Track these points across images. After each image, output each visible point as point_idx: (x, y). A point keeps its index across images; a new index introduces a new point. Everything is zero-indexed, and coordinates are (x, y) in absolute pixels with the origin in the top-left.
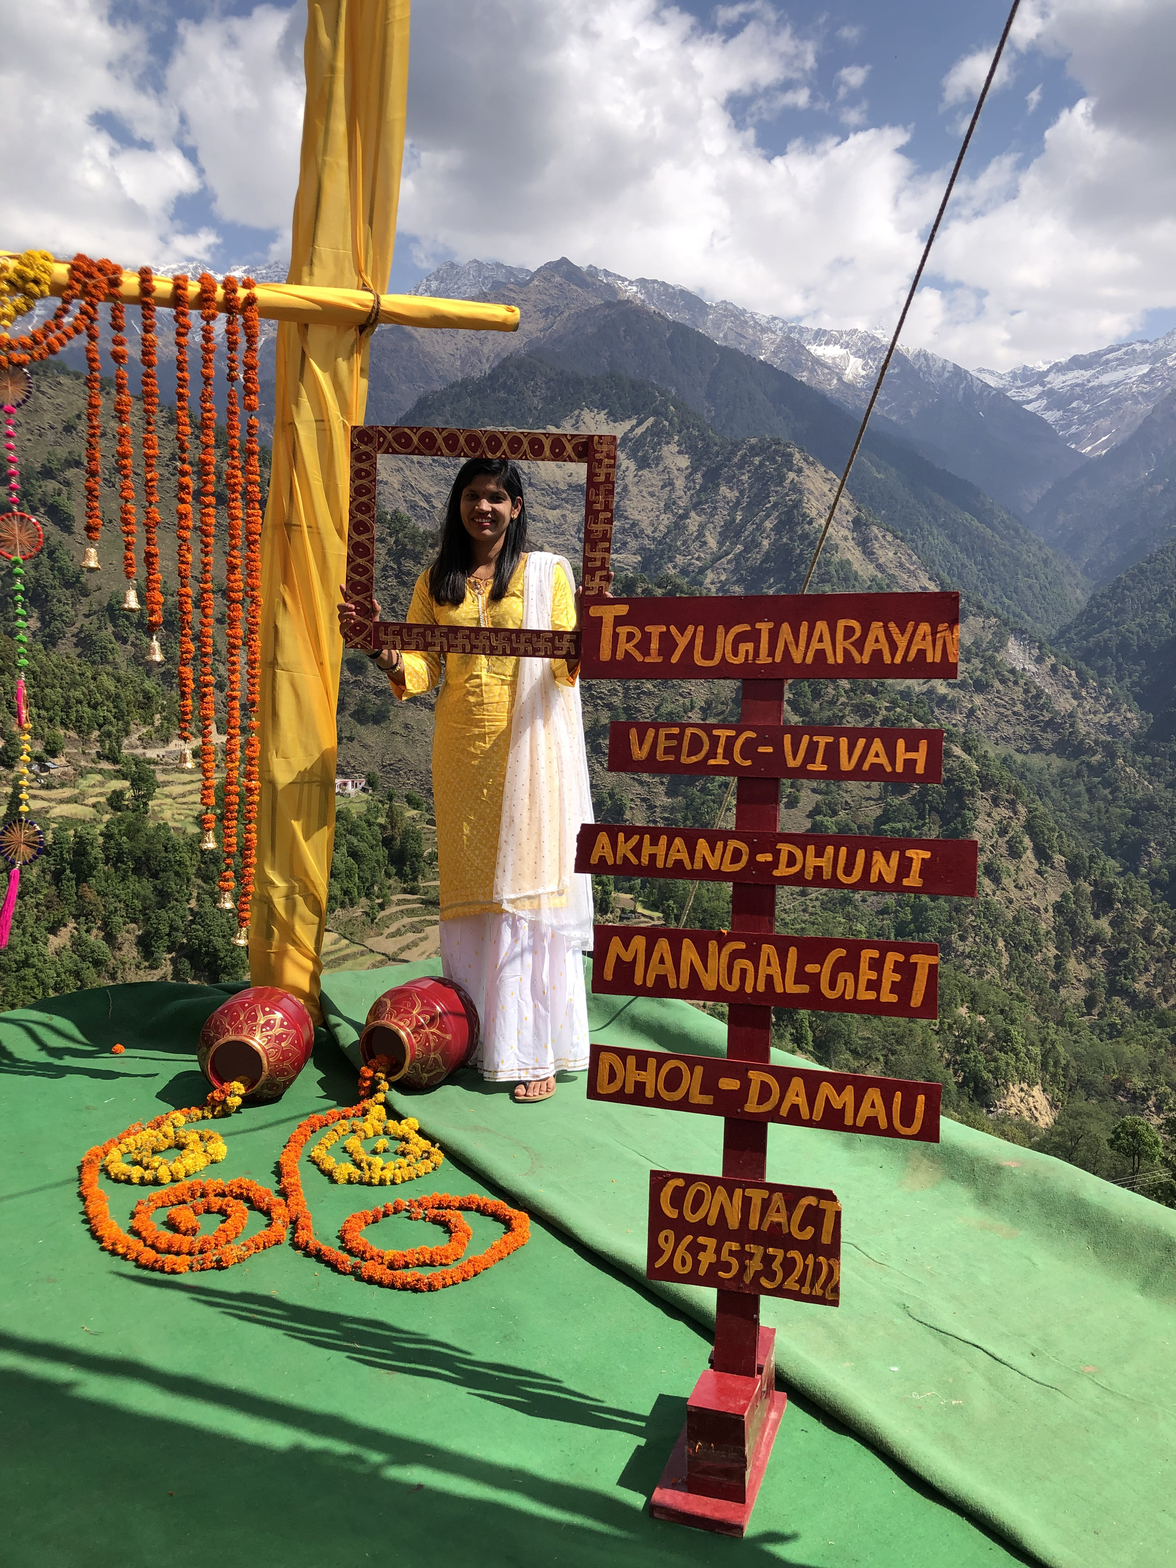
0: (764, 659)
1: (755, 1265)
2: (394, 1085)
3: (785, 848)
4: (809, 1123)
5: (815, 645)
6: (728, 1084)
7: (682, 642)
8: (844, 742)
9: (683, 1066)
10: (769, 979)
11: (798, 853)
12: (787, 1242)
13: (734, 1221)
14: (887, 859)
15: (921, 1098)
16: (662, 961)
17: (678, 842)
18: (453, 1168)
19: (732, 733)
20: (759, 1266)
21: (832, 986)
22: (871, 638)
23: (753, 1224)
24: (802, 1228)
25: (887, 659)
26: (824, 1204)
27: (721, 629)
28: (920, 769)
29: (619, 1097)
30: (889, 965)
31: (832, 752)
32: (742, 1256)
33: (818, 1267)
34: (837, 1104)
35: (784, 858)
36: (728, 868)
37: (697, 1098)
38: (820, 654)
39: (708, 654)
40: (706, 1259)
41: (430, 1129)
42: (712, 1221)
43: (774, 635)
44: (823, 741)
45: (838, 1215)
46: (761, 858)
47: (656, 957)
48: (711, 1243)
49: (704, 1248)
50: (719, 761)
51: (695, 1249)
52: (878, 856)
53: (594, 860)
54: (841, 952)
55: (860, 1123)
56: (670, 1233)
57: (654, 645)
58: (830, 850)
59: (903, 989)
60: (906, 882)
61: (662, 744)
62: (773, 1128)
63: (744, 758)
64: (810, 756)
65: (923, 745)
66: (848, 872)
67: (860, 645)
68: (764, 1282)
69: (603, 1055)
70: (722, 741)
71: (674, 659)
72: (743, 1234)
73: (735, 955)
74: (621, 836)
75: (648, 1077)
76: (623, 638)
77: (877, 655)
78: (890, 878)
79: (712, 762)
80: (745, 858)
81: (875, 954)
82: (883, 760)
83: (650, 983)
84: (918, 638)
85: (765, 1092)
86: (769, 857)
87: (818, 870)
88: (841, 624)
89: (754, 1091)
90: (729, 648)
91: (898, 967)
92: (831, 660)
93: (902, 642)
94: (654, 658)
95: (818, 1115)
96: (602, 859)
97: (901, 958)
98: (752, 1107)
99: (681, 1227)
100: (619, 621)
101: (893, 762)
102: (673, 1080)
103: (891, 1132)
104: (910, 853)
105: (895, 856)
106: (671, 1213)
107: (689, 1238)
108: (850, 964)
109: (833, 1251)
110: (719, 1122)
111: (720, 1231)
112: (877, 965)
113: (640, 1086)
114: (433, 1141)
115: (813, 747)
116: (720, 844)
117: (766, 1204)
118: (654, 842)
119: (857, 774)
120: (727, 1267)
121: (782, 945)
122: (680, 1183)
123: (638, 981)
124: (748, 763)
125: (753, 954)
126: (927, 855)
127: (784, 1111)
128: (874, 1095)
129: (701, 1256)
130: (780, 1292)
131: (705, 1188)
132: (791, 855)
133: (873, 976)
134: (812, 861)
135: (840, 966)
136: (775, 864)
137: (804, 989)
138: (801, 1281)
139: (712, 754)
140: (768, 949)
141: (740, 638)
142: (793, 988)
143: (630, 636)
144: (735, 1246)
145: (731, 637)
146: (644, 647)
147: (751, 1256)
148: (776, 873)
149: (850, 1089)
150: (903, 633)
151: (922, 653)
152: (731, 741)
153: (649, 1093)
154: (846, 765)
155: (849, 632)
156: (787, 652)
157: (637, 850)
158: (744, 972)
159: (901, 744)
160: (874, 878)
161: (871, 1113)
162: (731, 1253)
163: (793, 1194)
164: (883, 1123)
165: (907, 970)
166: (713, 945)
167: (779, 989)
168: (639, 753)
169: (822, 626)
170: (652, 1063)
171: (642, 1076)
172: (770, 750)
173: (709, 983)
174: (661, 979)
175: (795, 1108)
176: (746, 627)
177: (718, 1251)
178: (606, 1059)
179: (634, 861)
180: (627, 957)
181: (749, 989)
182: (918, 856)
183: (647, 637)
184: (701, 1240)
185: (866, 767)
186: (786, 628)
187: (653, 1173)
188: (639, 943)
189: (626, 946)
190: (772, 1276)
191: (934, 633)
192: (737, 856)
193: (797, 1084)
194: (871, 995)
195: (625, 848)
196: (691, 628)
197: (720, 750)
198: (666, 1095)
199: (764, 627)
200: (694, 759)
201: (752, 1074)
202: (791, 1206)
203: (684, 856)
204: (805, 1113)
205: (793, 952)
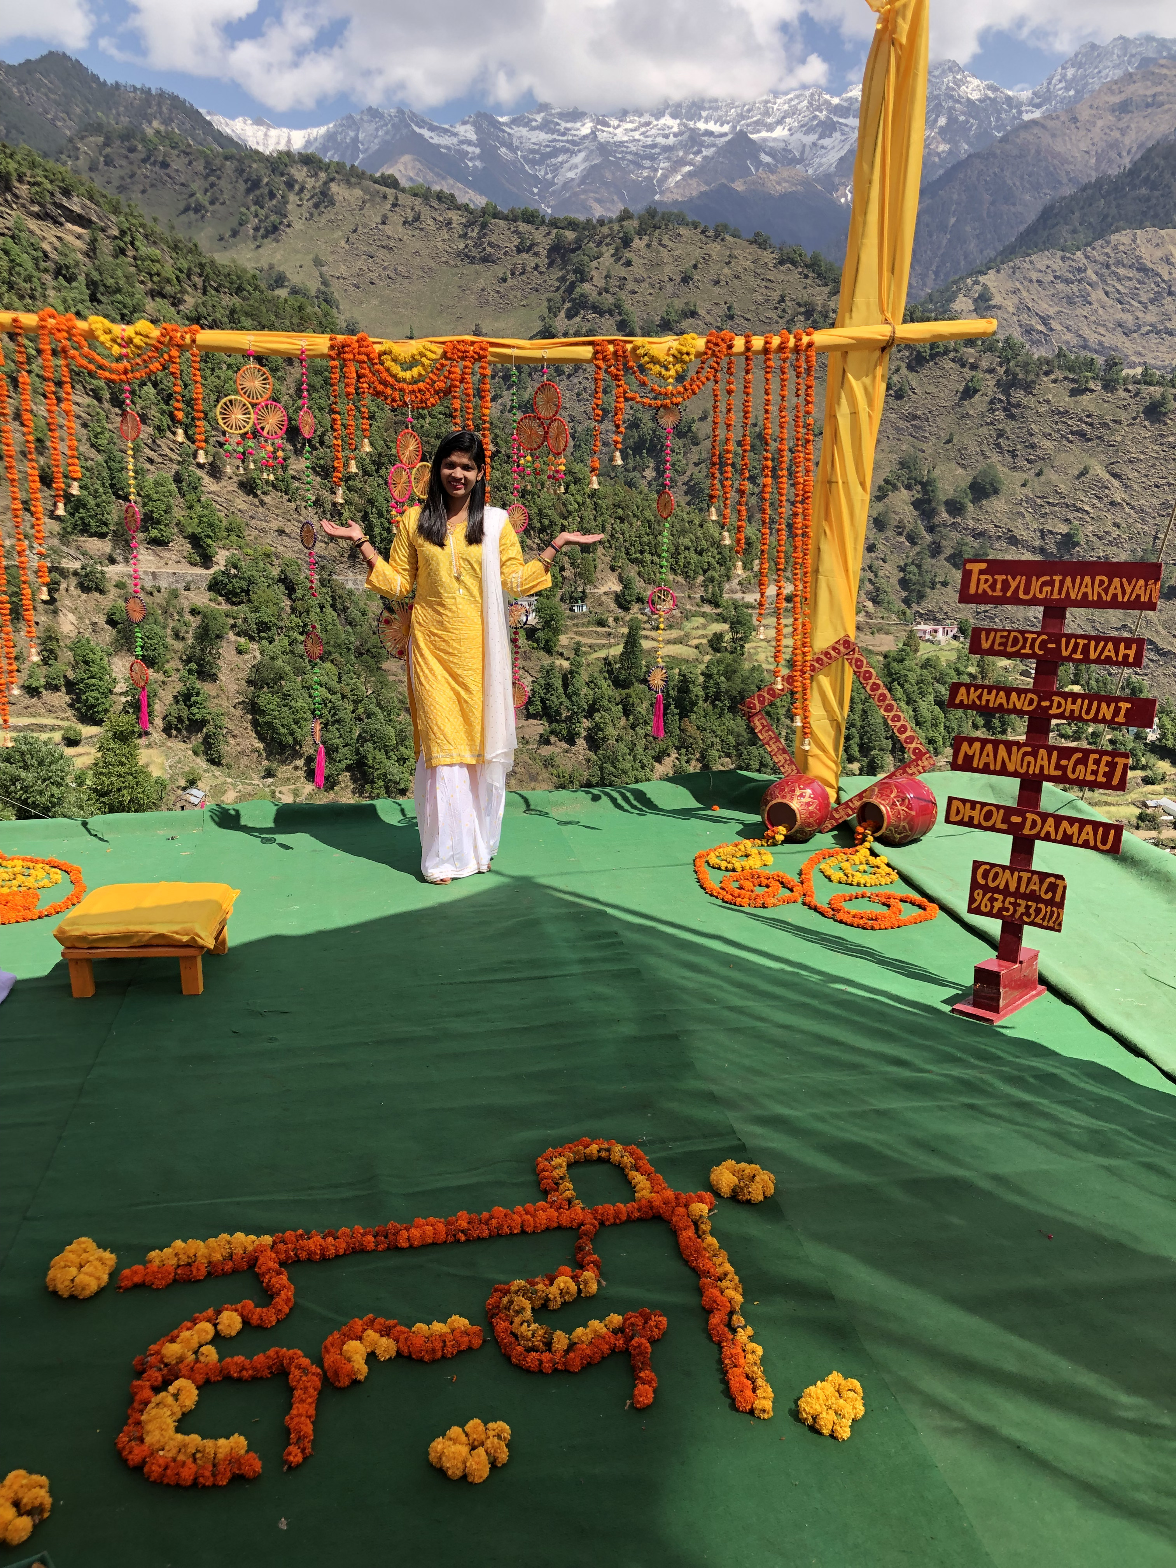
0: (1056, 596)
1: (1021, 910)
2: (877, 839)
3: (1056, 699)
4: (1055, 841)
5: (1083, 590)
6: (1016, 819)
7: (1014, 585)
8: (1093, 643)
9: (994, 809)
10: (1042, 767)
11: (1063, 702)
12: (1038, 900)
13: (1012, 889)
14: (1108, 706)
15: (1112, 831)
16: (988, 756)
17: (1002, 693)
18: (903, 884)
19: (1035, 636)
20: (1024, 911)
21: (1073, 772)
22: (1112, 587)
23: (1022, 890)
24: (1046, 893)
25: (1120, 599)
26: (1058, 882)
27: (1034, 578)
28: (1131, 660)
29: (960, 823)
30: (1103, 763)
31: (1086, 648)
32: (1015, 905)
33: (1052, 913)
34: (1069, 832)
35: (1055, 704)
36: (1026, 708)
37: (999, 825)
38: (1085, 595)
39: (1026, 592)
40: (998, 905)
41: (892, 863)
42: (1001, 887)
43: (1062, 583)
44: (1082, 642)
45: (1065, 887)
46: (1044, 704)
47: (985, 753)
48: (1000, 897)
49: (996, 900)
50: (1027, 651)
51: (992, 900)
52: (1104, 705)
53: (957, 701)
54: (1080, 755)
55: (1080, 842)
56: (981, 892)
57: (999, 586)
58: (1079, 701)
59: (1109, 775)
60: (1117, 720)
61: (998, 640)
62: (1038, 843)
63: (1040, 649)
64: (1074, 651)
65: (1134, 646)
66: (1087, 713)
67: (1106, 591)
68: (1025, 918)
69: (954, 802)
70: (1029, 641)
71: (1009, 594)
72: (1017, 894)
73: (1026, 754)
74: (972, 689)
75: (975, 814)
76: (982, 581)
77: (1115, 596)
78: (1108, 717)
79: (1023, 651)
80: (1035, 704)
81: (1097, 756)
82: (1112, 654)
83: (981, 767)
84: (1137, 588)
85: (1034, 824)
86: (1047, 704)
87: (1072, 711)
88: (1098, 578)
89: (1028, 824)
90: (1038, 589)
91: (1108, 764)
92: (1090, 598)
93: (1128, 589)
94: (998, 593)
95: (1059, 838)
96: (962, 701)
97: (1110, 759)
98: (1026, 831)
99: (986, 889)
100: (981, 572)
101: (1117, 654)
102: (988, 816)
103: (1095, 848)
104: (1120, 704)
105: (1113, 705)
106: (982, 882)
107: (990, 894)
108: (1084, 761)
109: (1061, 905)
110: (1010, 838)
111: (1006, 892)
112: (1097, 762)
113: (971, 818)
114: (894, 869)
115: (1076, 645)
116: (1023, 696)
117: (1029, 880)
118: (989, 693)
119: (1098, 661)
120: (1007, 910)
121: (1050, 749)
122: (988, 867)
123: (975, 765)
124: (1042, 652)
125: (1035, 754)
126: (1129, 706)
127: (1042, 835)
128: (1089, 828)
129: (995, 904)
130: (1032, 924)
131: (1000, 871)
132: (1059, 704)
133: (1095, 768)
134: (1070, 706)
135: (1078, 762)
136: (1050, 707)
137: (1059, 773)
138: (1043, 919)
139: (1024, 647)
140: (1043, 752)
141: (1044, 584)
142: (1053, 772)
143: (987, 581)
144: (1012, 900)
145: (1039, 583)
146: (993, 587)
147: (1020, 905)
148: (1050, 712)
149: (1077, 825)
150: (1129, 584)
151: (1138, 596)
152: (1034, 640)
153: (976, 822)
154: (1093, 656)
155: (1102, 583)
156: (1068, 593)
157: (980, 697)
158: (1029, 763)
159: (1122, 645)
160: (1100, 717)
161: (1086, 837)
162: (1010, 903)
163: (1043, 876)
164: (1092, 843)
165: (1112, 766)
166: (1015, 748)
167: (1046, 773)
168: (985, 645)
169: (1087, 579)
170: (978, 806)
171: (973, 813)
172: (1054, 646)
173: (1011, 768)
174: (987, 765)
175: (1048, 833)
176: (1048, 578)
177: (1003, 902)
178: (955, 803)
179: (978, 702)
180: (970, 753)
181: (1031, 772)
182: (1124, 706)
183: (995, 582)
184: (996, 896)
185: (1103, 657)
186: (1069, 579)
187: (975, 862)
188: (977, 745)
189: (970, 747)
190: (1029, 916)
191: (1146, 585)
192: (1031, 702)
193: (1051, 821)
194: (1093, 778)
195: (974, 695)
196: (1019, 577)
197: (1028, 645)
198: (984, 824)
199: (1057, 578)
200: (1014, 649)
201: (1028, 815)
202: (1041, 882)
203: (1004, 701)
204: (1053, 836)
205: (1055, 754)
